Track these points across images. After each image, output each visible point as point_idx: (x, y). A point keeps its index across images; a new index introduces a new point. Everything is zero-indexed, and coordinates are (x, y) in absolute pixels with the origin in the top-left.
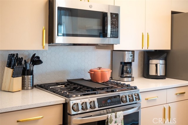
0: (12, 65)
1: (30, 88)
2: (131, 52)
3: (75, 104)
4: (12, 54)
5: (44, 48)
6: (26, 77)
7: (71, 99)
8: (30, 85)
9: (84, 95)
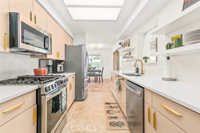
2: (51, 60)
3: (46, 87)
5: (5, 51)
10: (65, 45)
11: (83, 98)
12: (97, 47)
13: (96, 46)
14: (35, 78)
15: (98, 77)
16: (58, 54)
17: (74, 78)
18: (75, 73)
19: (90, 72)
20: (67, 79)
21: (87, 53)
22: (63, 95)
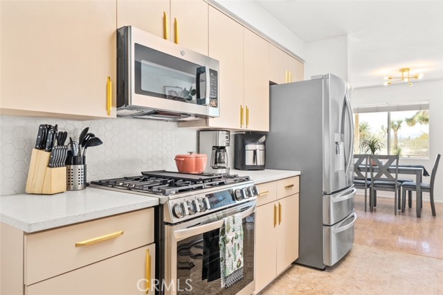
0: (48, 145)
1: (80, 187)
2: (225, 132)
3: (176, 205)
4: (46, 125)
5: (109, 114)
6: (72, 167)
7: (171, 197)
8: (80, 182)
9: (181, 191)
10: (271, 84)
11: (326, 263)
12: (406, 74)
13: (403, 70)
14: (177, 179)
15: (414, 194)
16: (244, 113)
17: (296, 189)
18: (299, 173)
19: (375, 174)
20: (254, 189)
21: (345, 104)
22: (229, 236)
